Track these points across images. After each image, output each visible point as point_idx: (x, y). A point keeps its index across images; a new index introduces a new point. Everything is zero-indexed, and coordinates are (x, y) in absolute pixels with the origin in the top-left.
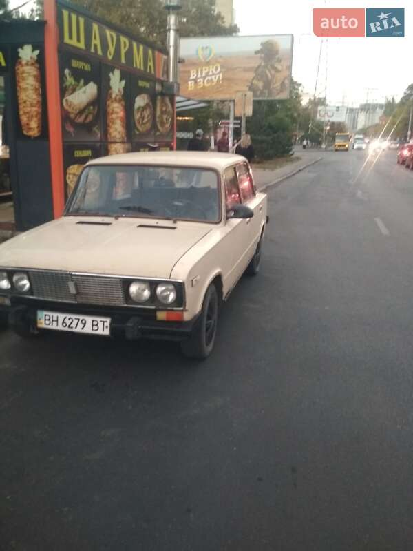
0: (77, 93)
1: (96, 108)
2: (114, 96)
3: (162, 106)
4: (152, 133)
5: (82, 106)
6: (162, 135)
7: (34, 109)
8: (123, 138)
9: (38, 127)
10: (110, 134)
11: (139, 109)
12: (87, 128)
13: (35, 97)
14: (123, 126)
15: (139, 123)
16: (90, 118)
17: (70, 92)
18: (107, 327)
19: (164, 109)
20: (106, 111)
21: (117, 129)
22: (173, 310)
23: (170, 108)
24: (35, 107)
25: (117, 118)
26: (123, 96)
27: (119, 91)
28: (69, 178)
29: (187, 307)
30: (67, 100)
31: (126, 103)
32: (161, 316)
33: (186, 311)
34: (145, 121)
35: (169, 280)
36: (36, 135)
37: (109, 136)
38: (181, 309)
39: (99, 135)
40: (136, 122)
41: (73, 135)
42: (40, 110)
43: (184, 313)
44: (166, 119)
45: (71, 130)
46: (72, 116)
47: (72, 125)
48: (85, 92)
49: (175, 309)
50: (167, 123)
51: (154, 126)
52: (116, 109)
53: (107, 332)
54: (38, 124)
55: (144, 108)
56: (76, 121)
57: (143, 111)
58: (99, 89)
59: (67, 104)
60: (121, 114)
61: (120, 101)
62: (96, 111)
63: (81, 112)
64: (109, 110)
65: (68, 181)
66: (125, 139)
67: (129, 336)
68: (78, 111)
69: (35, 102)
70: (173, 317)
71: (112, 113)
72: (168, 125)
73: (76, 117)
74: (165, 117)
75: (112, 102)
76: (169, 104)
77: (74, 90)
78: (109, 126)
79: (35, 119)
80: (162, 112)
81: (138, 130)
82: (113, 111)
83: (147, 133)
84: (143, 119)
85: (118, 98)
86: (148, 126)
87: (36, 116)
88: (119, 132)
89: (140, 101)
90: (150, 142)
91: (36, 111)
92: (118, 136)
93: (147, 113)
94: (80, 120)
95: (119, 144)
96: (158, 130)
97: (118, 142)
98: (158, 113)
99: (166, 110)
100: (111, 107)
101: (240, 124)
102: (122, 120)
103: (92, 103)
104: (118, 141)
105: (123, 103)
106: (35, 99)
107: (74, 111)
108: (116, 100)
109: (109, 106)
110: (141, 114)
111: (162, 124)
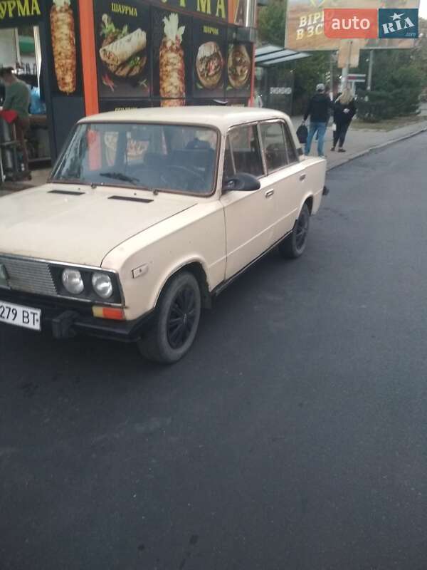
0: (118, 42)
1: (145, 58)
2: (169, 44)
3: (235, 56)
4: (222, 87)
5: (126, 57)
6: (234, 89)
7: (69, 61)
8: (181, 94)
9: (73, 82)
10: (163, 89)
11: (202, 59)
12: (132, 81)
13: (69, 47)
14: (181, 80)
15: (202, 76)
16: (136, 71)
17: (110, 40)
18: (37, 320)
19: (239, 59)
20: (158, 61)
21: (173, 82)
22: (110, 306)
23: (246, 58)
24: (70, 59)
25: (173, 70)
26: (182, 44)
27: (177, 38)
28: (108, 139)
29: (126, 304)
30: (104, 50)
31: (185, 53)
32: (98, 311)
33: (126, 308)
34: (211, 74)
35: (100, 269)
36: (72, 91)
37: (161, 91)
38: (120, 305)
39: (149, 91)
40: (199, 75)
41: (113, 90)
42: (74, 63)
43: (125, 311)
44: (241, 71)
45: (111, 84)
46: (112, 68)
47: (110, 78)
48: (129, 41)
49: (112, 304)
50: (242, 75)
51: (224, 80)
52: (172, 61)
53: (37, 326)
54: (73, 78)
55: (210, 59)
56: (117, 73)
57: (209, 61)
58: (148, 38)
59: (105, 54)
60: (179, 65)
61: (177, 50)
62: (144, 62)
63: (124, 64)
64: (163, 61)
65: (107, 143)
66: (184, 94)
67: (57, 334)
68: (119, 63)
69: (69, 53)
70: (112, 314)
71: (166, 65)
72: (243, 78)
73: (117, 69)
74: (239, 69)
75: (166, 52)
76: (246, 54)
77: (114, 39)
78: (162, 80)
79: (70, 73)
80: (236, 64)
81: (201, 84)
82: (168, 62)
83: (213, 88)
84: (209, 71)
85: (174, 47)
86: (216, 79)
87: (71, 70)
88: (176, 87)
89: (205, 50)
90: (217, 98)
91: (70, 63)
92: (174, 91)
93: (213, 65)
94: (124, 72)
95: (175, 100)
96: (230, 85)
97: (173, 99)
98: (230, 63)
99: (241, 61)
100: (165, 58)
101: (366, 78)
102: (179, 71)
103: (139, 53)
104: (174, 96)
105: (182, 52)
106: (69, 50)
107: (115, 63)
108: (171, 49)
109: (162, 56)
110: (206, 66)
111: (235, 76)
